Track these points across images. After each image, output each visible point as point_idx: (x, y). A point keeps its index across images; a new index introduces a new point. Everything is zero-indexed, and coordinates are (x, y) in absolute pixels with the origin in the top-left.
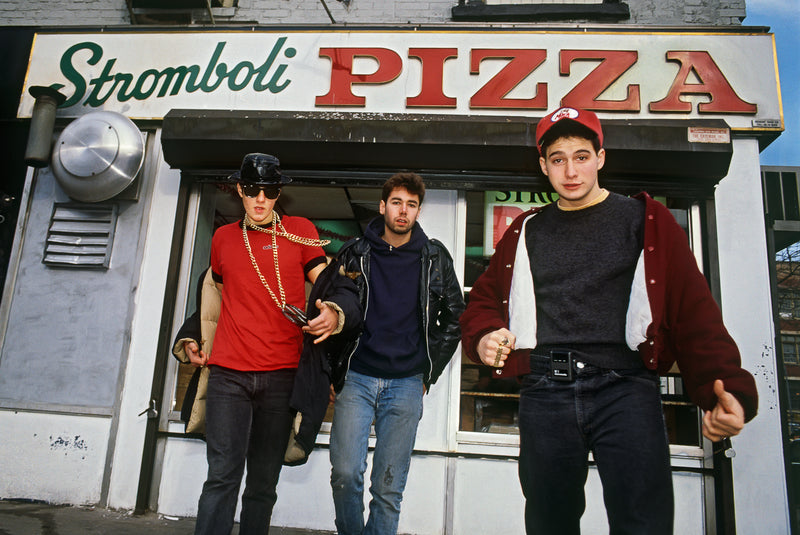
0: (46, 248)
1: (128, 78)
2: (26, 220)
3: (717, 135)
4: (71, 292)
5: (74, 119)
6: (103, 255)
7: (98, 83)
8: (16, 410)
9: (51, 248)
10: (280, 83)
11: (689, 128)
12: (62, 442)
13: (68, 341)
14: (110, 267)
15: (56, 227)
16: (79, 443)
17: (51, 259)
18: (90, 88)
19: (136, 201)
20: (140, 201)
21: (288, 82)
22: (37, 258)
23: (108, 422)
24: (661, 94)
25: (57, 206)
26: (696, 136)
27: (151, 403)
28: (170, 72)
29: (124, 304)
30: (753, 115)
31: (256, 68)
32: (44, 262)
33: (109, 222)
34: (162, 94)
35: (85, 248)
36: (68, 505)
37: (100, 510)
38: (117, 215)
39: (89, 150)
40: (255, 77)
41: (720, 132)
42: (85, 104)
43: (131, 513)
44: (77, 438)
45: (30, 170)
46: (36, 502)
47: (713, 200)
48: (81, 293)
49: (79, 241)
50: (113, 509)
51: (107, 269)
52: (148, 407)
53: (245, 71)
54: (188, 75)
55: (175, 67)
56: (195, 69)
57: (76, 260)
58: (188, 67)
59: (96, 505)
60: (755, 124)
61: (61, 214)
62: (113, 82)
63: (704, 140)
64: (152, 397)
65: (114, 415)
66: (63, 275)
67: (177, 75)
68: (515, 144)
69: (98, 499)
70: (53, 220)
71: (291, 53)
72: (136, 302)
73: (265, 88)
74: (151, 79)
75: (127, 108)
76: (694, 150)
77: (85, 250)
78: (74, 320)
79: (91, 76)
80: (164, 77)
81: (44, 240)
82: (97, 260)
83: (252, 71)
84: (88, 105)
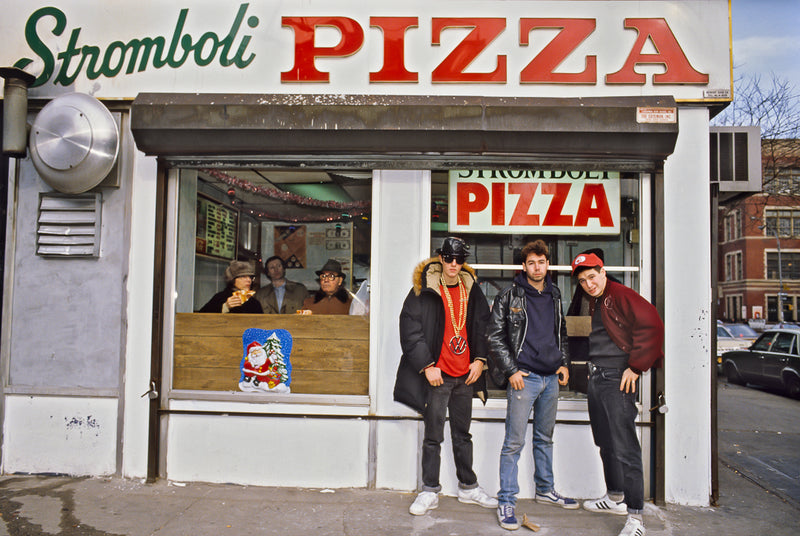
0: (38, 240)
1: (95, 51)
2: (15, 210)
3: (665, 115)
4: (68, 282)
5: (48, 101)
6: (92, 244)
7: (66, 57)
8: (32, 395)
9: (42, 240)
10: (245, 57)
11: (638, 109)
12: (76, 422)
13: (71, 329)
14: (101, 255)
15: (45, 218)
16: (92, 423)
17: (43, 250)
18: (59, 63)
19: (118, 188)
20: (122, 186)
21: (253, 56)
22: (32, 249)
23: (114, 403)
24: (617, 66)
25: (42, 196)
26: (645, 116)
27: (151, 385)
28: (135, 44)
29: (117, 291)
30: (705, 85)
31: (220, 40)
32: (37, 254)
33: (94, 211)
34: (130, 70)
35: (74, 238)
36: (88, 477)
37: (118, 481)
38: (102, 202)
39: (64, 140)
40: (220, 49)
41: (667, 111)
42: (55, 83)
43: (144, 481)
44: (89, 418)
45: (12, 161)
46: (60, 475)
47: (662, 173)
48: (77, 281)
49: (68, 231)
50: (129, 479)
51: (98, 258)
52: (149, 389)
53: (210, 43)
54: (154, 48)
55: (140, 39)
56: (160, 41)
57: (67, 251)
58: (153, 39)
59: (113, 475)
60: (706, 95)
61: (48, 203)
62: (80, 56)
63: (652, 121)
64: (152, 380)
65: (120, 396)
66: (57, 265)
67: (143, 48)
68: (472, 128)
69: (114, 470)
70: (40, 211)
71: (253, 22)
72: (128, 289)
73: (231, 62)
74: (118, 52)
75: (97, 88)
76: (642, 131)
77: (75, 240)
78: (73, 309)
79: (58, 49)
80: (130, 50)
81: (35, 230)
82: (87, 250)
83: (217, 44)
84: (59, 83)
